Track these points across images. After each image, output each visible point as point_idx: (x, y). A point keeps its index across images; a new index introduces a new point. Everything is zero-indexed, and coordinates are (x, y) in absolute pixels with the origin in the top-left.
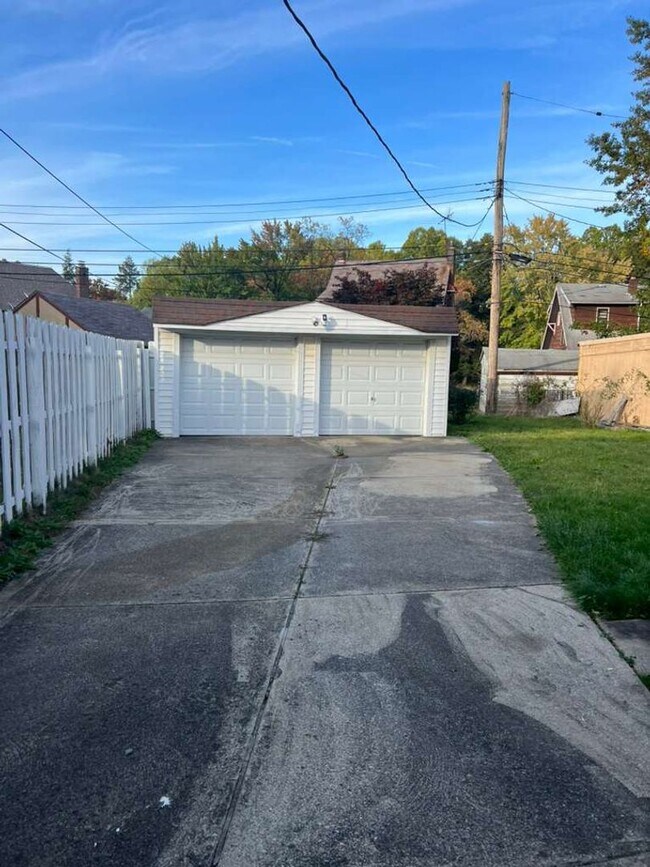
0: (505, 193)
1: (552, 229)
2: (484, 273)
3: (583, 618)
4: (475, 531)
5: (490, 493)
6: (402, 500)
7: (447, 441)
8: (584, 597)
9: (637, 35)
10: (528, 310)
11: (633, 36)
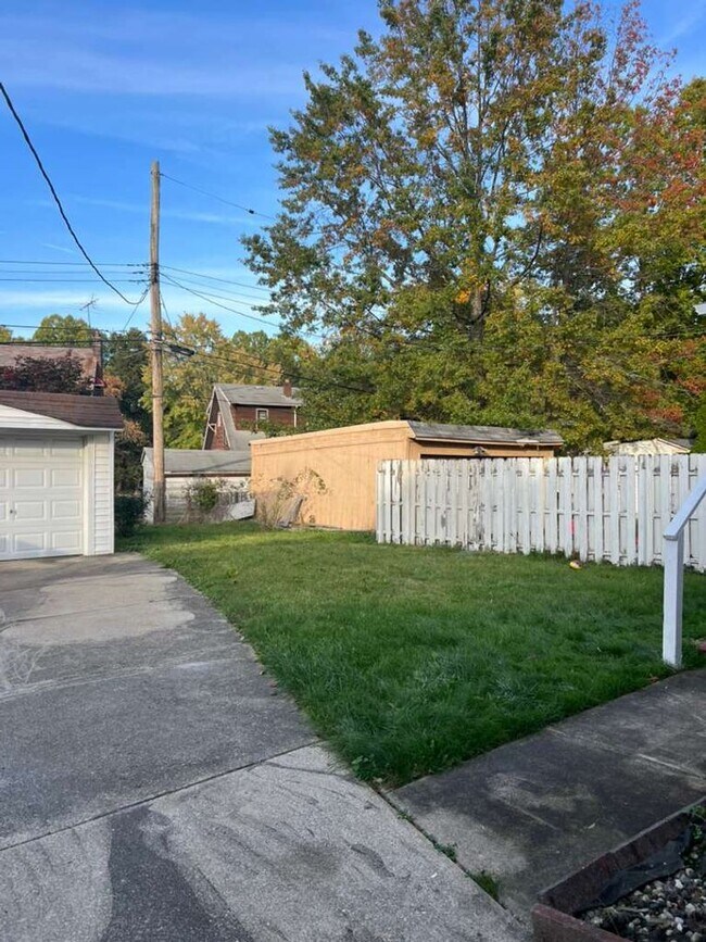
0: (161, 278)
1: (203, 328)
2: (134, 369)
3: (364, 793)
4: (185, 681)
5: (188, 622)
6: (71, 650)
7: (117, 559)
8: (359, 759)
9: (279, 145)
10: (185, 410)
11: (276, 145)
